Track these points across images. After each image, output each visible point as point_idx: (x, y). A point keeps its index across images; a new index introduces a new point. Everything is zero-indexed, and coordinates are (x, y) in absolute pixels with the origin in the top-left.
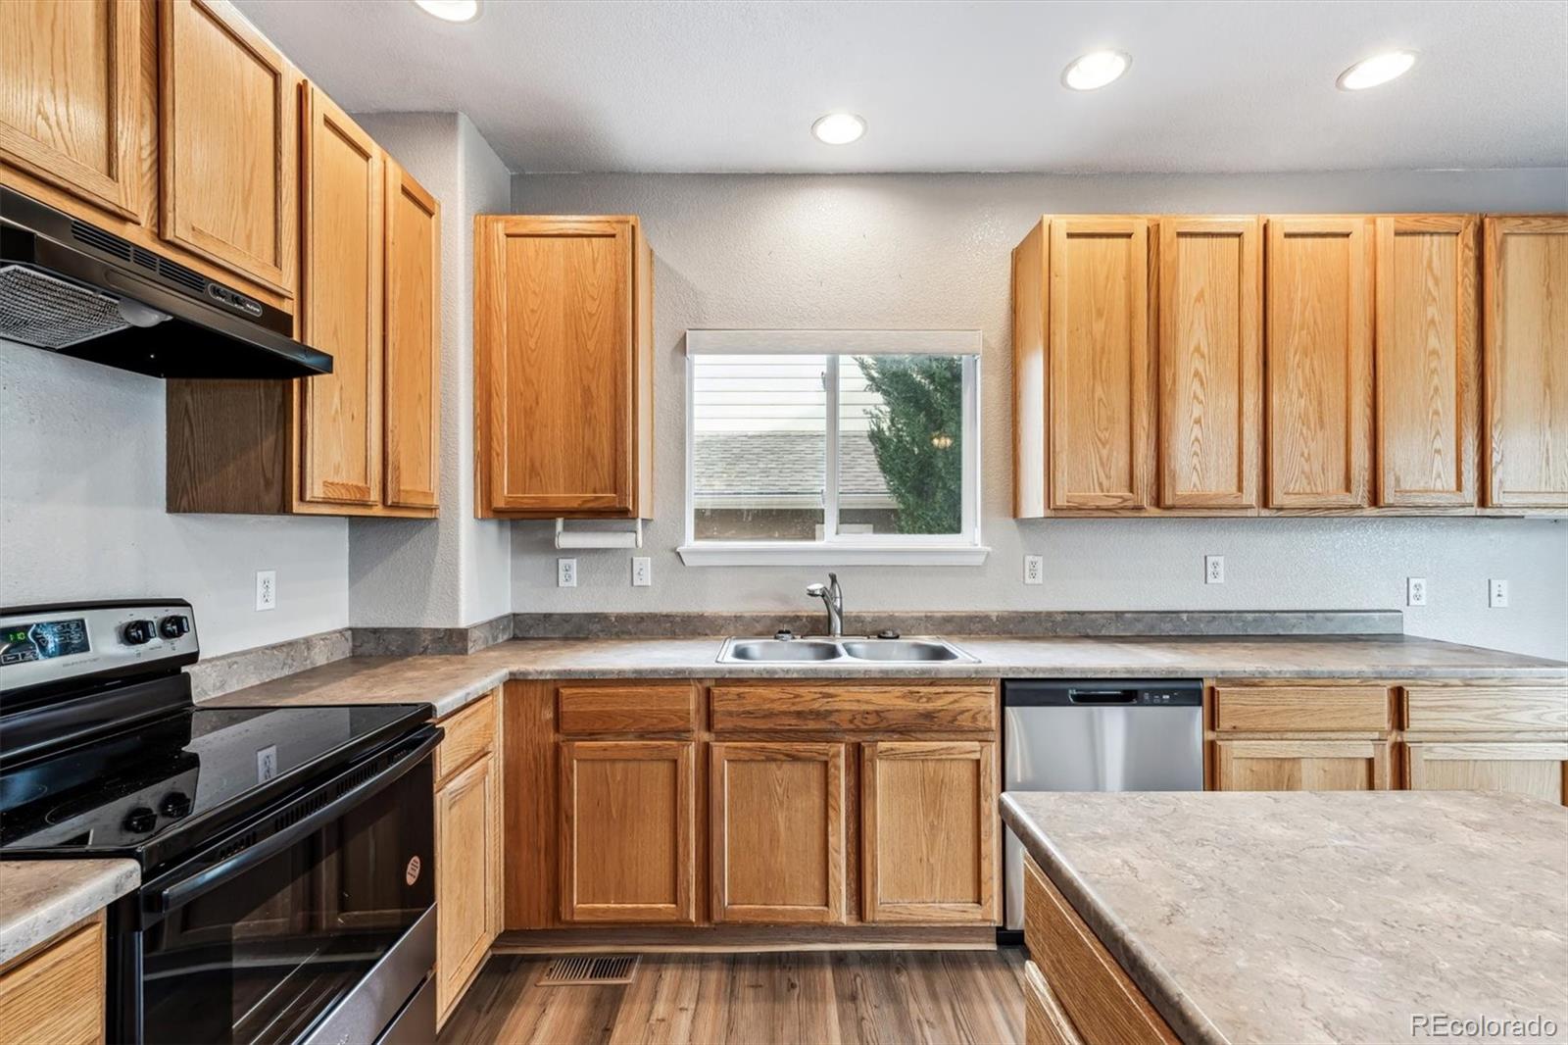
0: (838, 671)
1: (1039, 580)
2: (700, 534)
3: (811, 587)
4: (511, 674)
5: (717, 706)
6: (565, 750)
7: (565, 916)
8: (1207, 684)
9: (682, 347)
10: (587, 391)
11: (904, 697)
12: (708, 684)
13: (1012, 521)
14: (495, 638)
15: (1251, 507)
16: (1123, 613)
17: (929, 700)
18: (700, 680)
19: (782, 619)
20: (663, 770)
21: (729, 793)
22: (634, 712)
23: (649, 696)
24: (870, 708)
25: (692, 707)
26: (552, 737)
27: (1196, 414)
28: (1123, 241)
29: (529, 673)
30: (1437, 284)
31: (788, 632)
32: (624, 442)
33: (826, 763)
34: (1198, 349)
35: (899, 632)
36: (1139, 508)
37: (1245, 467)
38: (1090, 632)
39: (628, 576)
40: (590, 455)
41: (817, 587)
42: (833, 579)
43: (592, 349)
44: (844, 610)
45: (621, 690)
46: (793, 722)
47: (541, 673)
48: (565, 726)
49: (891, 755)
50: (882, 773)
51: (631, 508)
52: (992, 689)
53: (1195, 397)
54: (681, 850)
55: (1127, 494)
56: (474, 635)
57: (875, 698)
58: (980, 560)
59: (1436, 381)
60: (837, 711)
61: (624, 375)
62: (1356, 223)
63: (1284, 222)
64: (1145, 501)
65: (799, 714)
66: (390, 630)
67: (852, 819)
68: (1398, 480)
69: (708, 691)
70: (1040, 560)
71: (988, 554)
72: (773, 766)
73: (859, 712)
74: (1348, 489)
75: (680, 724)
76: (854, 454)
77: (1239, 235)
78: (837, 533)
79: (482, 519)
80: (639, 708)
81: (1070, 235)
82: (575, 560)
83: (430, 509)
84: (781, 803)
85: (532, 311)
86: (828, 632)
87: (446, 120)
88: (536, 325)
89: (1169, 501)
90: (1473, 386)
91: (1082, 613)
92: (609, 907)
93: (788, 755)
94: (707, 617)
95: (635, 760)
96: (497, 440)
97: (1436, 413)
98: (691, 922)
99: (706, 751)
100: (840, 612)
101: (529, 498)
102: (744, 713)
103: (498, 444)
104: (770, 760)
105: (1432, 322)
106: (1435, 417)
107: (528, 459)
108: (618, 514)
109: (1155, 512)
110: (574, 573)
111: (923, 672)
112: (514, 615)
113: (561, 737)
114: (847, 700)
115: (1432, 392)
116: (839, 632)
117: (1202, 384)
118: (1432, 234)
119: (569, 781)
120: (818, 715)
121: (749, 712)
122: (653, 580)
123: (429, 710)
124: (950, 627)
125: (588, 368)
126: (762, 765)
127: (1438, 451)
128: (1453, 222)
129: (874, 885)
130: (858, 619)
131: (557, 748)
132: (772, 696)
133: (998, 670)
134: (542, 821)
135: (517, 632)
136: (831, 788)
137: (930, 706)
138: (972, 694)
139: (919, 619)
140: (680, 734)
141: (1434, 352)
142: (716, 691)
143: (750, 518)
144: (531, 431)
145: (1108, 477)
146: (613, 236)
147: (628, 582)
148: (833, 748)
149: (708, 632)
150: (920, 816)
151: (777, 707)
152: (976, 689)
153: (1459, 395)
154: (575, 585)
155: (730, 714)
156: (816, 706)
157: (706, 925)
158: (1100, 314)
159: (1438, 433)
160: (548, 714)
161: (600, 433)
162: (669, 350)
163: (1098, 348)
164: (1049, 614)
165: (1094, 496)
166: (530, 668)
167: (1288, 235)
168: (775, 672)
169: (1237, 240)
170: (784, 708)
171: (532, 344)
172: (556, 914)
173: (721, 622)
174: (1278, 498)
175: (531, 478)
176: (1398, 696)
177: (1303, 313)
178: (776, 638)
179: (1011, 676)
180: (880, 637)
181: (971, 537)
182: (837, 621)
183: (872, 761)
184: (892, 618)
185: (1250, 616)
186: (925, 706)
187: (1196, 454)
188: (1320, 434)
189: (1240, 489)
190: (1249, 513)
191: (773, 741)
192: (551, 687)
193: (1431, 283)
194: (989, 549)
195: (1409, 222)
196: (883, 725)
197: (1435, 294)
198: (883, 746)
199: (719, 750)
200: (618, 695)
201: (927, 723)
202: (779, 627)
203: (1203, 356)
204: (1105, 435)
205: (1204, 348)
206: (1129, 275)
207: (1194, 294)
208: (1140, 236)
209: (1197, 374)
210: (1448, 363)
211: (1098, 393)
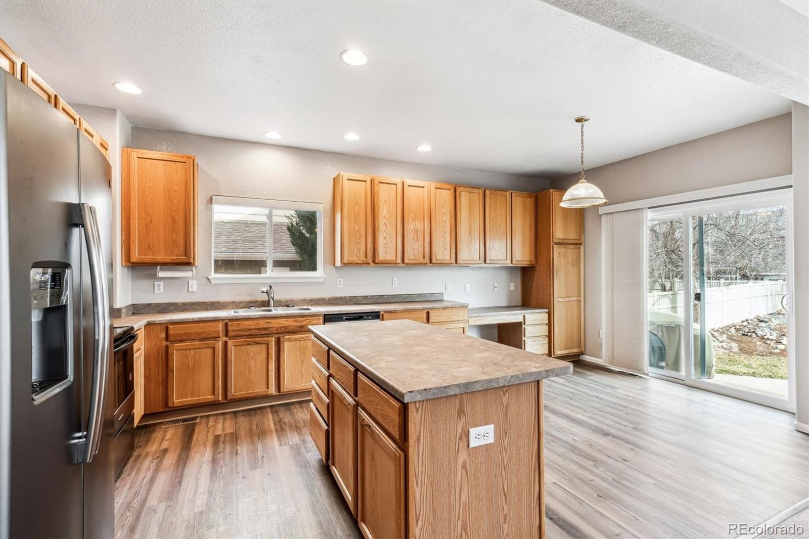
0: (272, 315)
1: (342, 286)
2: (216, 271)
3: (263, 290)
4: (148, 322)
5: (230, 328)
6: (171, 347)
7: (170, 405)
8: (381, 313)
9: (211, 201)
10: (173, 219)
11: (293, 321)
12: (226, 321)
13: (333, 267)
14: (128, 313)
15: (399, 263)
16: (367, 296)
17: (302, 322)
18: (223, 320)
19: (251, 302)
20: (210, 351)
21: (234, 357)
22: (198, 332)
23: (204, 326)
24: (283, 325)
25: (221, 329)
26: (165, 343)
27: (384, 236)
28: (364, 183)
29: (156, 321)
31: (253, 306)
32: (190, 238)
33: (268, 344)
34: (385, 217)
35: (294, 305)
36: (369, 264)
37: (398, 252)
38: (358, 303)
39: (187, 288)
40: (175, 242)
41: (264, 289)
42: (271, 287)
43: (176, 203)
44: (274, 298)
45: (193, 325)
46: (257, 332)
47: (161, 321)
48: (171, 339)
49: (289, 340)
50: (286, 346)
51: (192, 262)
52: (321, 318)
53: (384, 231)
54: (216, 377)
55: (365, 259)
56: (123, 311)
57: (284, 322)
58: (322, 280)
60: (272, 327)
61: (190, 213)
62: (425, 184)
63: (408, 181)
64: (370, 261)
65: (259, 329)
67: (277, 360)
68: (436, 256)
69: (226, 324)
70: (342, 280)
71: (325, 278)
72: (250, 346)
73: (279, 327)
74: (424, 258)
75: (216, 335)
76: (281, 234)
77: (396, 184)
78: (272, 271)
79: (123, 266)
80: (200, 331)
81: (348, 179)
82: (162, 282)
84: (253, 358)
85: (149, 187)
86: (269, 305)
87: (111, 112)
88: (151, 192)
89: (377, 262)
90: (454, 231)
91: (355, 297)
92: (189, 400)
93: (254, 342)
94: (221, 303)
95: (199, 348)
96: (133, 235)
97: (445, 238)
98: (220, 401)
99: (226, 343)
100: (273, 299)
101: (148, 258)
102: (240, 330)
103: (134, 237)
104: (248, 344)
105: (444, 213)
107: (147, 243)
108: (186, 263)
109: (373, 264)
110: (162, 287)
111: (300, 313)
112: (133, 304)
113: (168, 343)
114: (275, 324)
116: (272, 305)
117: (386, 227)
118: (444, 189)
119: (172, 357)
120: (265, 329)
121: (242, 330)
122: (197, 289)
123: (132, 328)
124: (312, 303)
125: (174, 210)
126: (246, 347)
127: (446, 248)
128: (449, 187)
129: (284, 380)
130: (280, 301)
131: (167, 347)
132: (250, 324)
133: (323, 312)
134: (160, 374)
135: (135, 311)
136: (270, 352)
137: (302, 324)
138: (315, 320)
139: (301, 300)
140: (216, 338)
141: (445, 221)
142: (229, 323)
143: (238, 266)
144: (148, 233)
145: (359, 254)
146: (185, 162)
147: (187, 290)
148: (270, 339)
149: (221, 308)
150: (299, 359)
151: (251, 327)
152: (316, 318)
153: (451, 233)
154: (162, 292)
155: (235, 330)
156: (265, 326)
157: (225, 401)
158: (357, 204)
159: (446, 243)
160: (163, 335)
161: (179, 235)
162: (205, 202)
163: (357, 214)
164: (345, 297)
165: (355, 260)
166: (156, 319)
167: (409, 186)
168: (250, 316)
169: (395, 186)
170: (253, 327)
171: (149, 200)
172: (166, 404)
173: (226, 304)
174: (406, 261)
175: (148, 250)
176: (428, 313)
177: (413, 208)
178: (249, 308)
179: (327, 313)
180: (288, 307)
181: (320, 273)
182: (272, 302)
183: (283, 342)
184: (292, 300)
185: (404, 296)
186: (300, 324)
187: (384, 248)
188: (417, 243)
189: (396, 258)
190: (399, 265)
191: (249, 338)
192: (164, 325)
193: (444, 202)
194: (325, 276)
195: (439, 186)
196: (287, 330)
197: (445, 205)
198: (286, 337)
199: (230, 343)
200: (192, 327)
201: (301, 329)
202: (249, 305)
203: (386, 219)
204: (358, 241)
205: (387, 217)
206: (366, 193)
207: (384, 200)
208: (369, 182)
209: (385, 224)
210: (448, 224)
211: (357, 228)
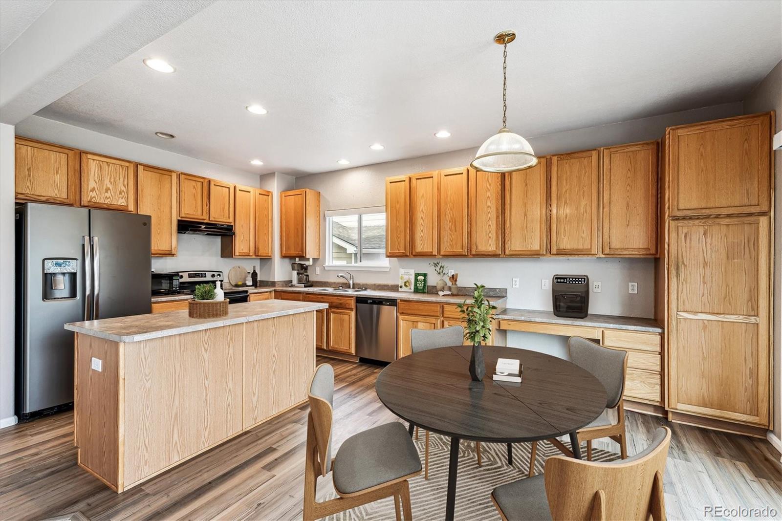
3: (338, 275)
10: (297, 230)
14: (286, 285)
15: (435, 255)
27: (422, 229)
28: (403, 182)
30: (490, 185)
34: (422, 211)
36: (407, 256)
37: (434, 244)
39: (315, 272)
40: (298, 244)
41: (340, 275)
43: (298, 220)
51: (304, 255)
53: (422, 224)
55: (404, 252)
56: (278, 283)
59: (489, 215)
64: (408, 254)
66: (265, 281)
68: (477, 247)
74: (463, 250)
77: (432, 177)
79: (281, 257)
81: (391, 183)
83: (270, 256)
85: (288, 212)
87: (273, 175)
89: (414, 253)
96: (283, 240)
97: (490, 225)
101: (288, 253)
105: (489, 197)
106: (490, 227)
107: (288, 245)
108: (302, 256)
109: (411, 256)
115: (488, 219)
117: (423, 221)
122: (320, 273)
125: (297, 224)
127: (490, 237)
141: (489, 207)
144: (288, 239)
145: (400, 247)
146: (302, 194)
158: (398, 203)
159: (490, 232)
163: (397, 212)
167: (446, 175)
169: (432, 179)
171: (289, 220)
174: (442, 253)
175: (288, 249)
187: (421, 240)
188: (455, 233)
189: (432, 250)
190: (437, 257)
193: (488, 186)
197: (489, 188)
198: (332, 310)
203: (423, 213)
204: (399, 236)
205: (424, 210)
206: (405, 193)
207: (421, 195)
208: (407, 181)
209: (422, 218)
210: (494, 209)
211: (398, 224)
